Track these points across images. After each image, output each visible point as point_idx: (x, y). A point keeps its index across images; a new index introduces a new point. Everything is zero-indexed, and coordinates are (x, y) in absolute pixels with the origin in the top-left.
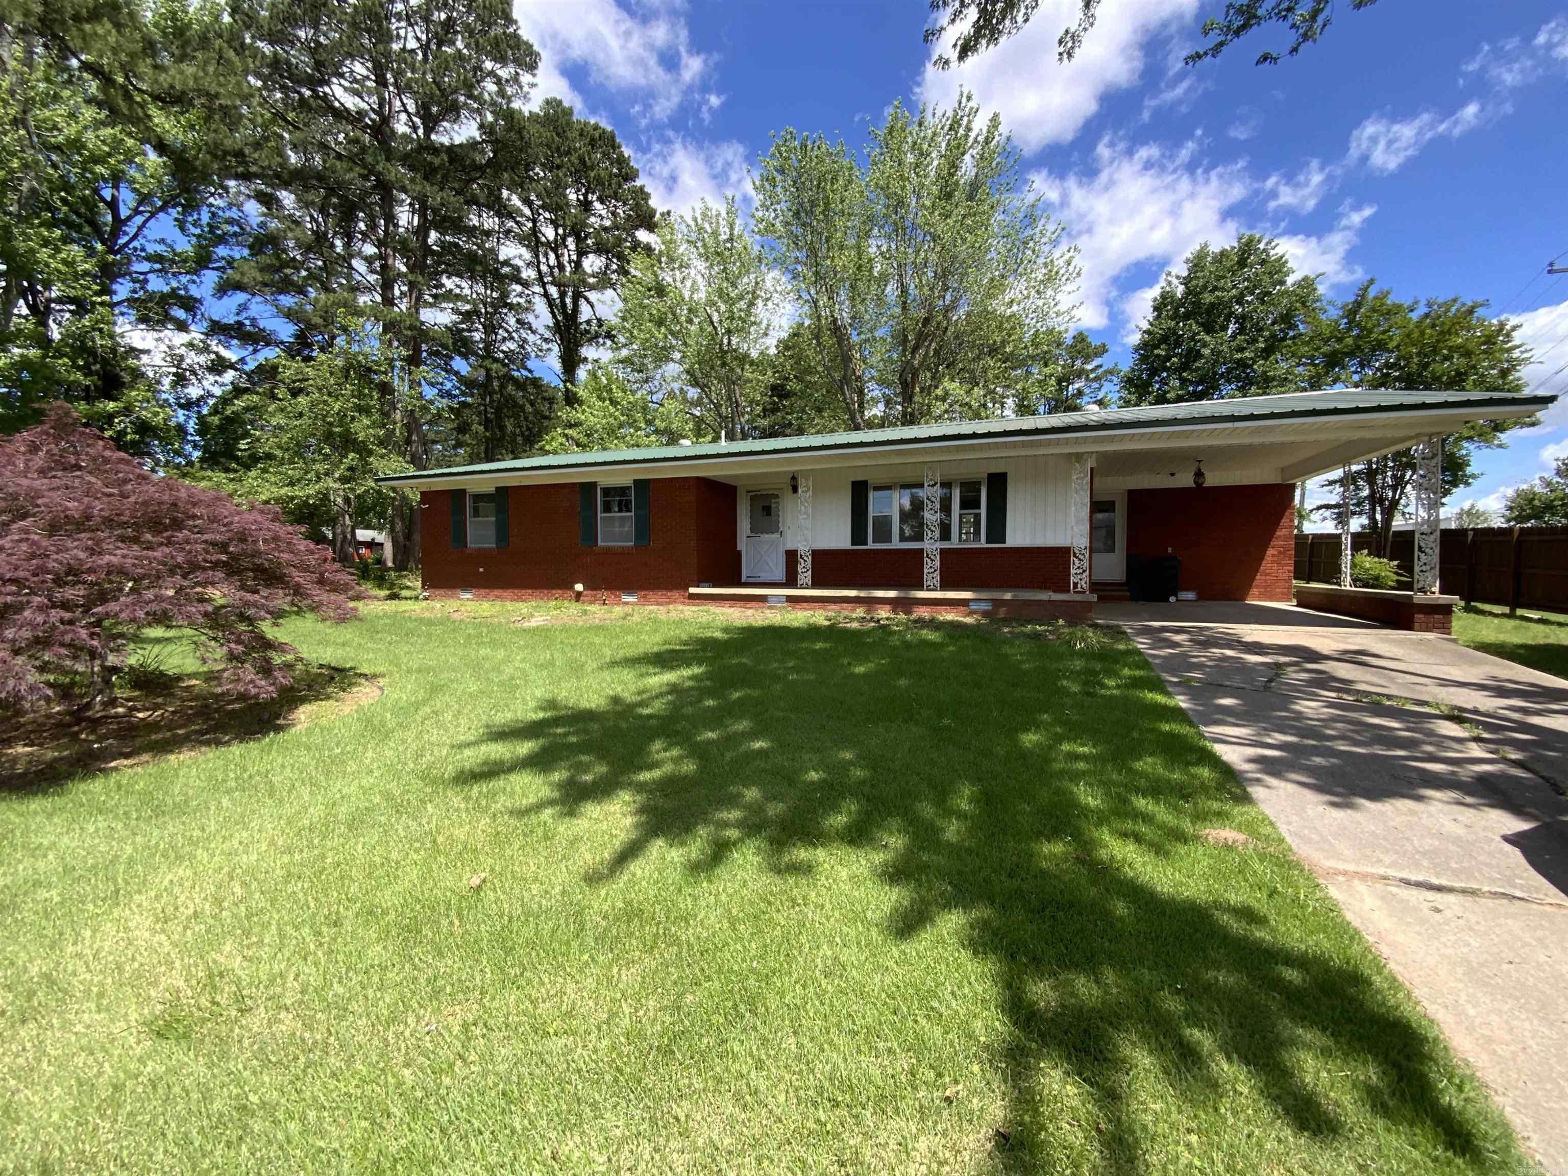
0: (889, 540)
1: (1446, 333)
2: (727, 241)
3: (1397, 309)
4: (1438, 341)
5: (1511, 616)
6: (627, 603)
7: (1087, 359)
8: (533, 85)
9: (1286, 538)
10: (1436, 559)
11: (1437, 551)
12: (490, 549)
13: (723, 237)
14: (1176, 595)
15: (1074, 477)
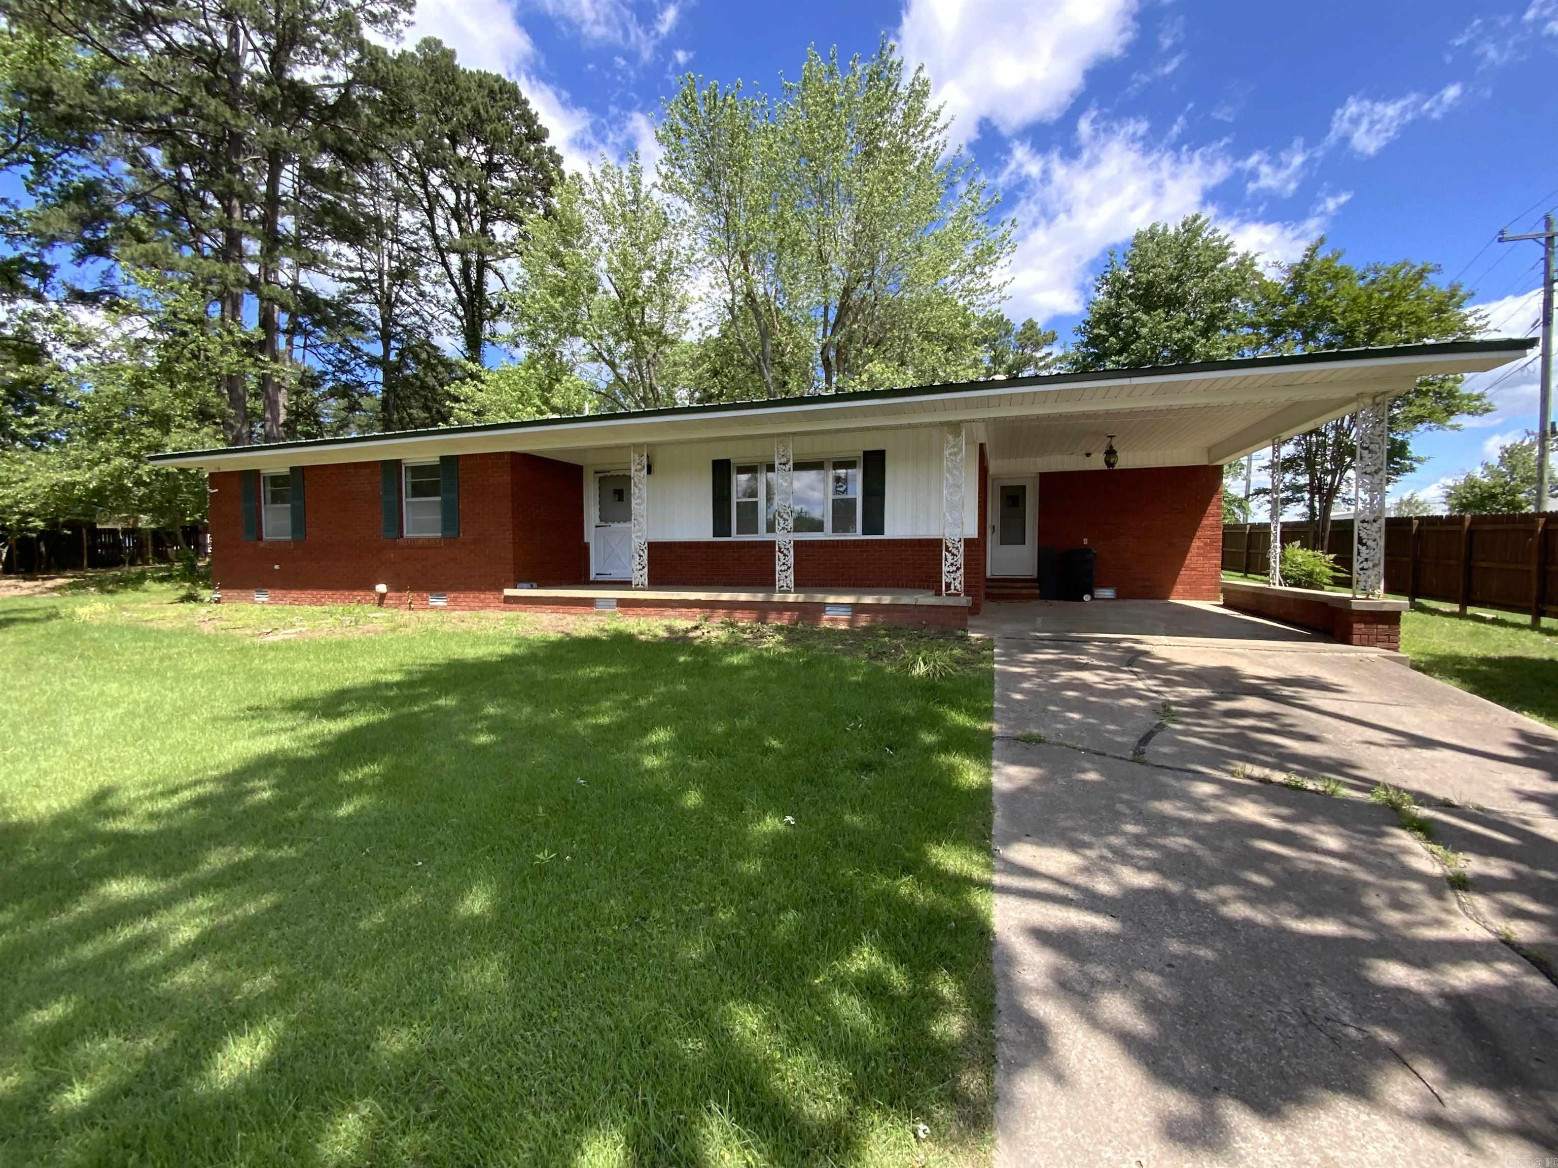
0: (756, 532)
1: (1396, 297)
2: (632, 202)
3: (1346, 274)
4: (1386, 307)
5: (1462, 615)
6: (433, 608)
7: (1037, 346)
8: (409, 24)
9: (1213, 527)
10: (1379, 554)
11: (1382, 543)
12: (285, 542)
13: (629, 197)
14: (1092, 594)
15: (946, 453)
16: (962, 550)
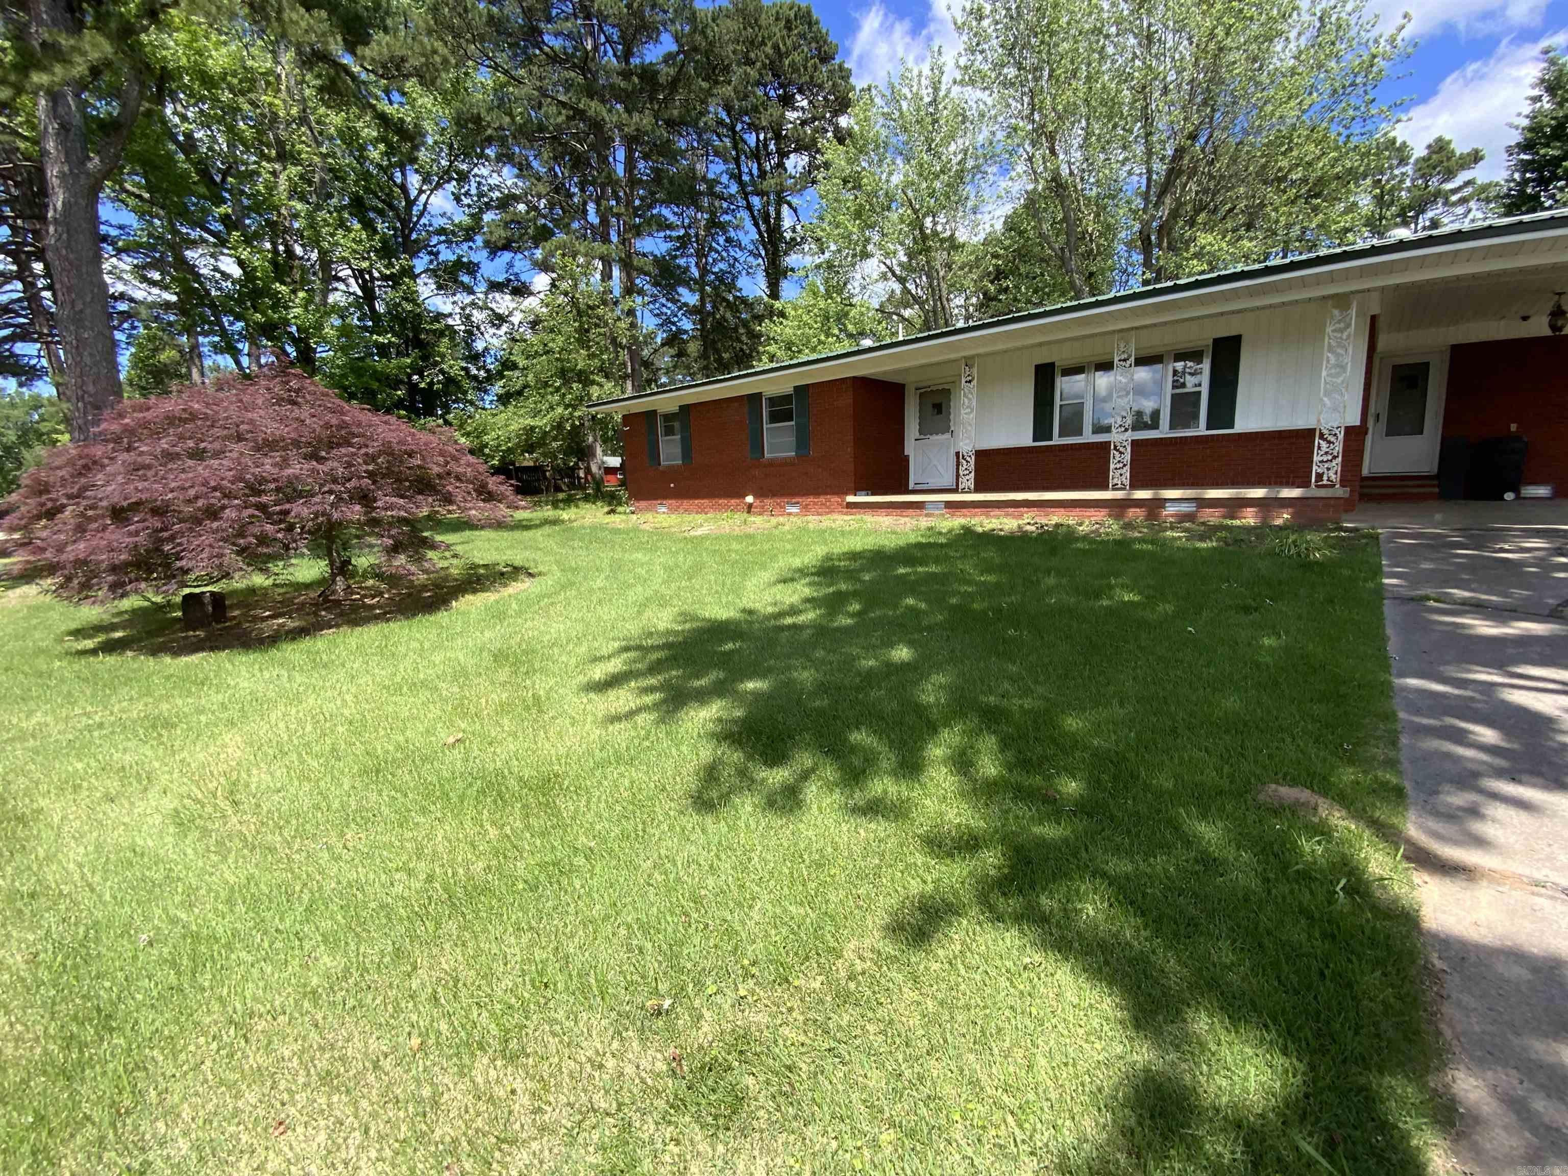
0: (1081, 433)
2: (930, 104)
6: (790, 514)
7: (1450, 174)
12: (677, 466)
13: (927, 100)
14: (1517, 491)
15: (1329, 330)
16: (1341, 437)
